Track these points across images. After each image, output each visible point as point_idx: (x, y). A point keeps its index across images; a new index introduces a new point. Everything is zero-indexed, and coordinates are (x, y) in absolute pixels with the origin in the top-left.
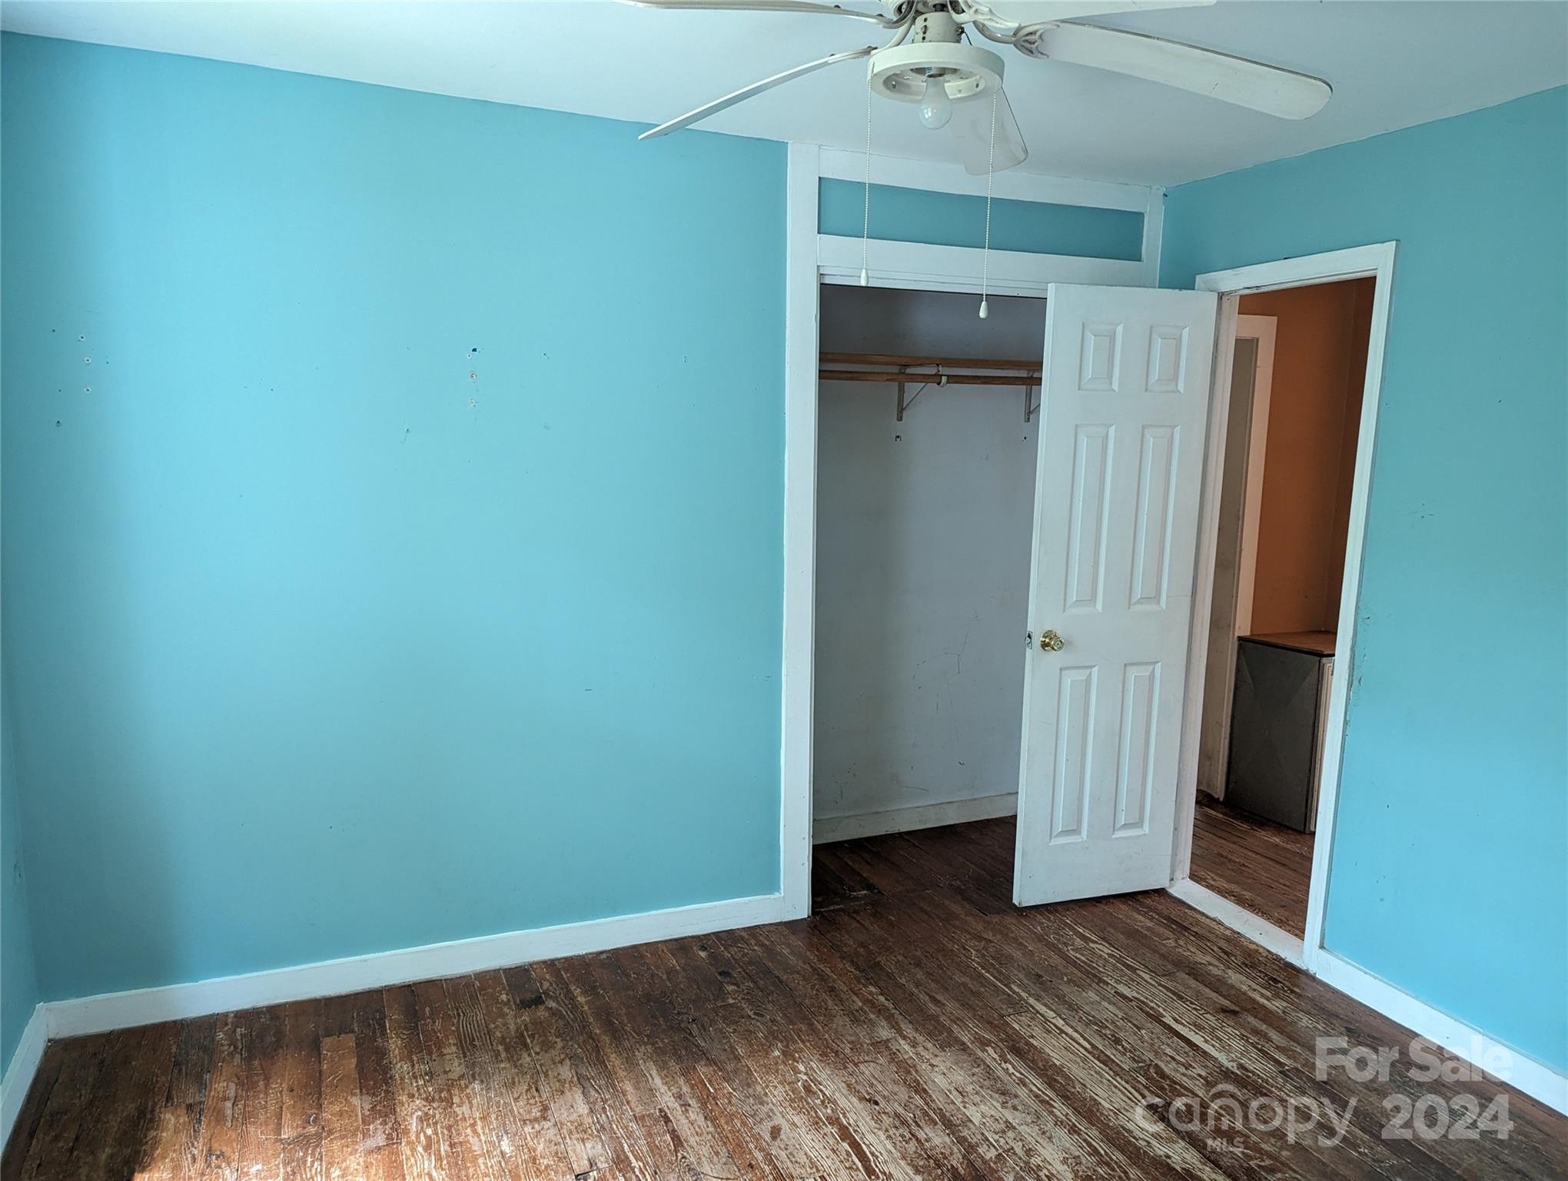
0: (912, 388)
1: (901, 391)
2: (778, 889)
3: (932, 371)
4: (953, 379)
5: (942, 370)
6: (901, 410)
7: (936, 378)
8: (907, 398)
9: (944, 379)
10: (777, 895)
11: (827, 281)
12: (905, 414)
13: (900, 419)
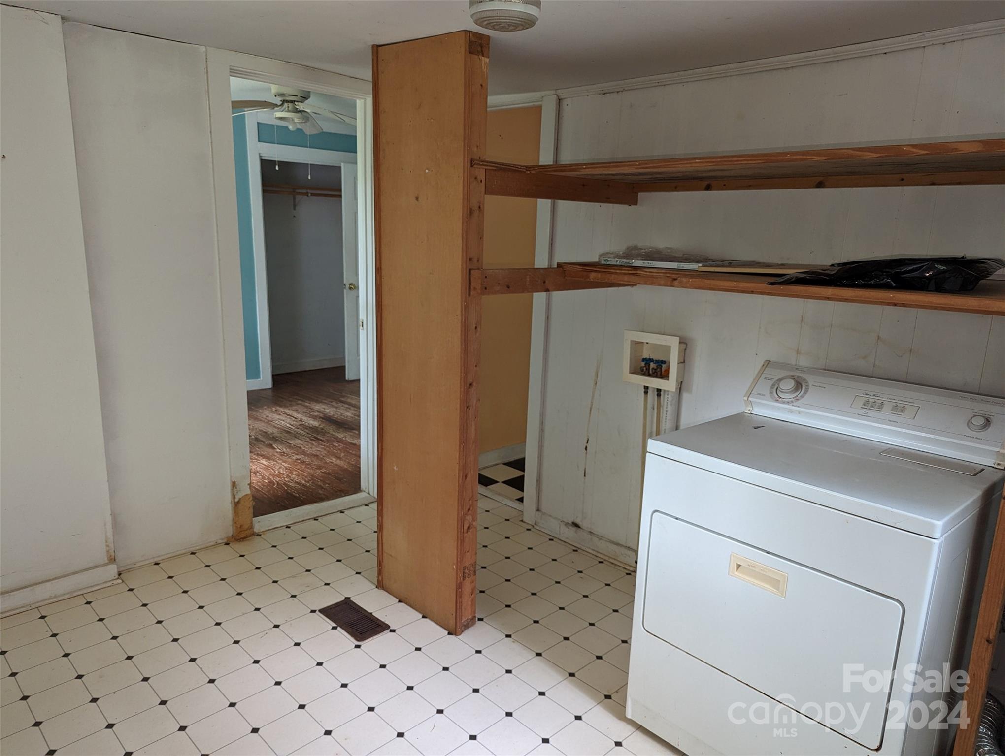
0: (298, 198)
1: (294, 199)
2: (260, 378)
3: (304, 191)
4: (313, 195)
5: (309, 191)
6: (295, 206)
7: (307, 194)
8: (297, 200)
9: (310, 195)
10: (259, 380)
11: (263, 158)
12: (296, 208)
13: (294, 209)
